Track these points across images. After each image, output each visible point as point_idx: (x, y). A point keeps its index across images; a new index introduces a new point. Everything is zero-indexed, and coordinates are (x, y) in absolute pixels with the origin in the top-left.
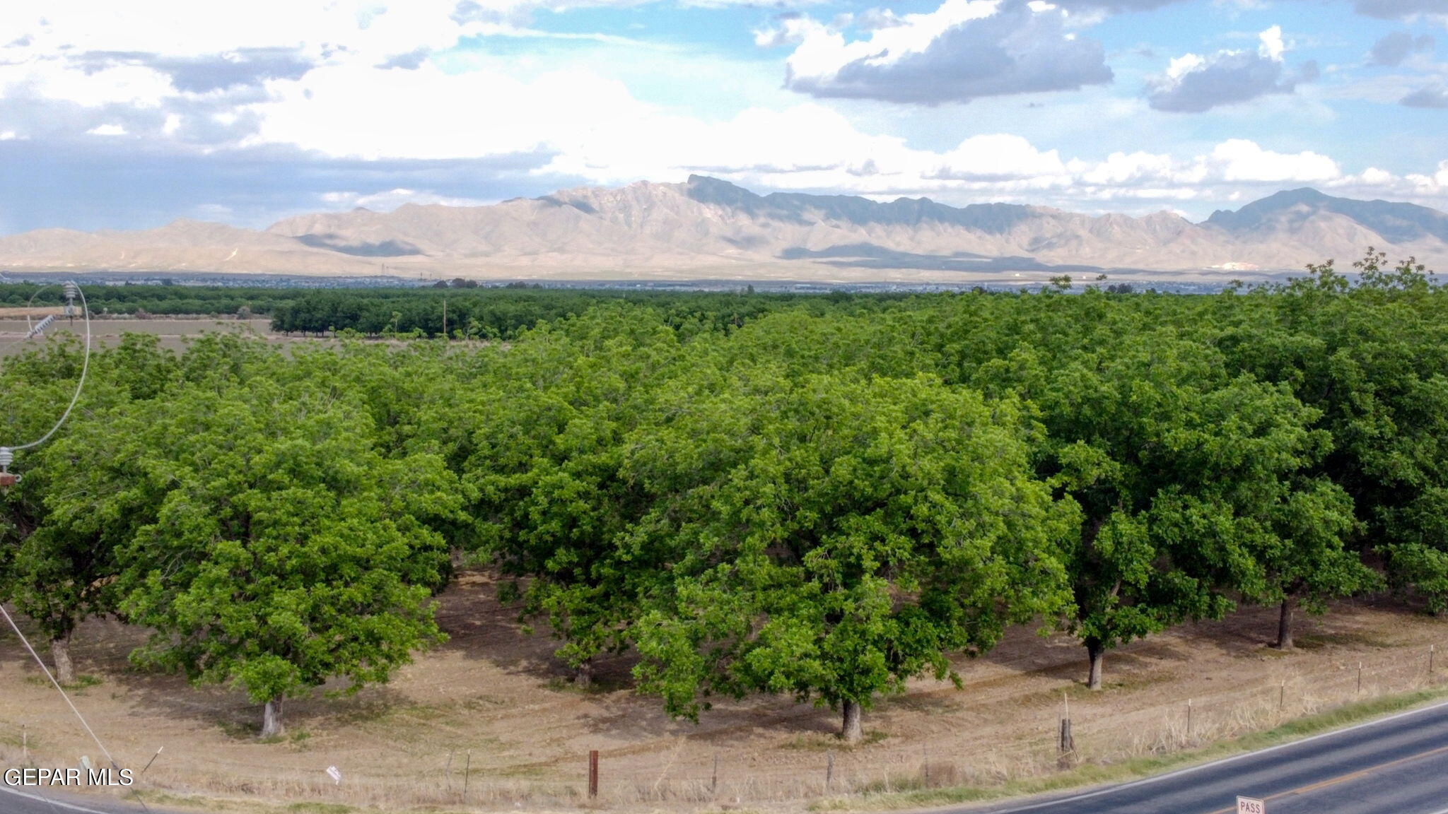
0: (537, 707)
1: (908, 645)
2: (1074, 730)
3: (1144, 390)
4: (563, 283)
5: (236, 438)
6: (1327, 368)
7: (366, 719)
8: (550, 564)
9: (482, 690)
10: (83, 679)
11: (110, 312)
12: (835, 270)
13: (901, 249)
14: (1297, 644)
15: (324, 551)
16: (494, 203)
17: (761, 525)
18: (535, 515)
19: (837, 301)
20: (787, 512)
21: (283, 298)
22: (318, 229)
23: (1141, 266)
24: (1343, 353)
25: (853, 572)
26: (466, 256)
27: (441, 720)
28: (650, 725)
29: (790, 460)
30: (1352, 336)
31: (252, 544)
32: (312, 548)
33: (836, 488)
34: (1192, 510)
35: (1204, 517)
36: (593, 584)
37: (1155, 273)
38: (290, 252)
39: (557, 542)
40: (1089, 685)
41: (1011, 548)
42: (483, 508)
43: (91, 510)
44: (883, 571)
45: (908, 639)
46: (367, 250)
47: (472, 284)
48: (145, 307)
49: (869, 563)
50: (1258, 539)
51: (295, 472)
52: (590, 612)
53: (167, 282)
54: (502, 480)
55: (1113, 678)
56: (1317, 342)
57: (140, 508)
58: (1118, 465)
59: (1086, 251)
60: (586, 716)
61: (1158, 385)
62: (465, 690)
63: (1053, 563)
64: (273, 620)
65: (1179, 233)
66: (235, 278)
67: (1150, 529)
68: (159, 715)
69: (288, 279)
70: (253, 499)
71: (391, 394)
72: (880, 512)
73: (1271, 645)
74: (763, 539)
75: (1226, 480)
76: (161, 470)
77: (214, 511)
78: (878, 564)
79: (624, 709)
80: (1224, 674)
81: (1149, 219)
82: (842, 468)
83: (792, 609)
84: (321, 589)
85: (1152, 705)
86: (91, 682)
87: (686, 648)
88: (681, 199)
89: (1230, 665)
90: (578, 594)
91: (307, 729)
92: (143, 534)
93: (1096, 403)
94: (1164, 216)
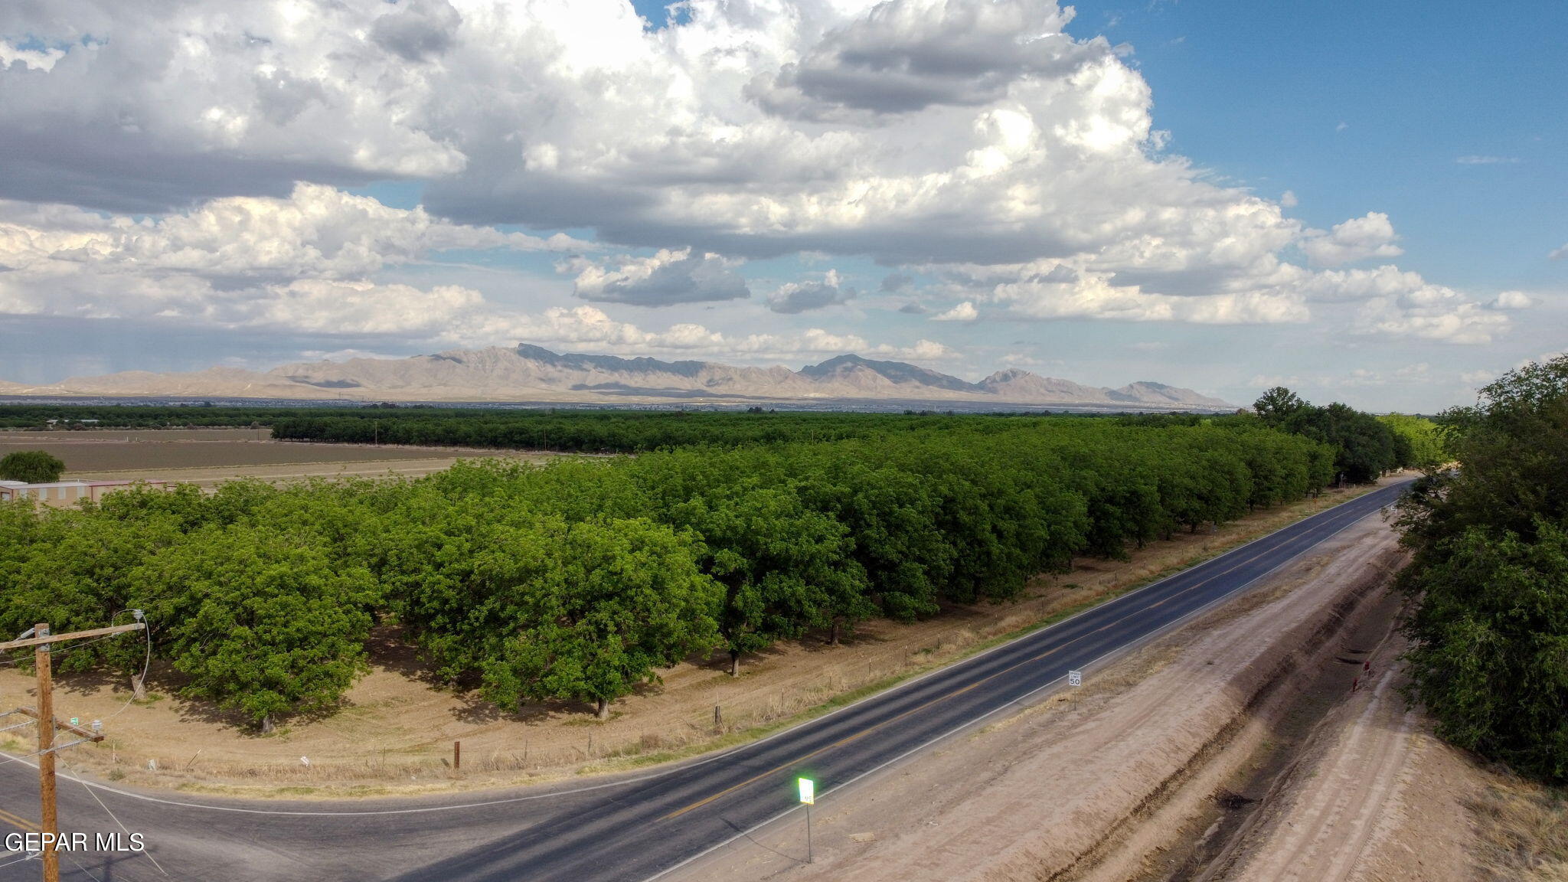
0: (426, 704)
1: (632, 667)
2: (722, 713)
3: (758, 522)
4: (446, 403)
5: (246, 566)
6: (852, 502)
7: (325, 717)
8: (433, 624)
9: (394, 694)
10: (152, 697)
11: (172, 425)
12: (601, 396)
13: (638, 385)
14: (841, 642)
15: (298, 630)
16: (407, 358)
17: (552, 608)
18: (424, 599)
19: (602, 419)
20: (565, 600)
21: (280, 415)
22: (301, 372)
23: (767, 395)
24: (860, 495)
25: (602, 633)
26: (390, 388)
27: (370, 715)
28: (491, 713)
29: (567, 572)
30: (866, 487)
31: (255, 629)
32: (291, 630)
33: (593, 587)
34: (784, 584)
35: (790, 587)
36: (458, 634)
37: (774, 399)
38: (285, 386)
39: (437, 612)
40: (732, 674)
41: (688, 614)
42: (395, 594)
43: (156, 608)
44: (619, 631)
45: (633, 663)
46: (329, 384)
47: (393, 406)
48: (192, 422)
49: (611, 628)
50: (818, 597)
51: (282, 586)
52: (456, 649)
53: (208, 404)
54: (405, 579)
55: (745, 668)
56: (847, 490)
57: (187, 607)
58: (745, 561)
59: (738, 386)
60: (454, 709)
61: (766, 519)
62: (384, 694)
63: (710, 620)
64: (268, 672)
65: (786, 378)
66: (250, 400)
67: (762, 594)
68: (199, 721)
69: (282, 401)
70: (256, 603)
71: (340, 525)
72: (617, 599)
73: (828, 643)
74: (552, 616)
75: (801, 567)
76: (200, 586)
77: (232, 610)
78: (616, 629)
79: (476, 703)
80: (803, 662)
81: (771, 370)
82: (596, 576)
83: (570, 652)
84: (297, 651)
85: (765, 685)
86: (156, 698)
87: (509, 677)
88: (515, 357)
89: (806, 657)
90: (449, 639)
91: (289, 726)
92: (191, 624)
93: (733, 529)
94: (779, 370)
